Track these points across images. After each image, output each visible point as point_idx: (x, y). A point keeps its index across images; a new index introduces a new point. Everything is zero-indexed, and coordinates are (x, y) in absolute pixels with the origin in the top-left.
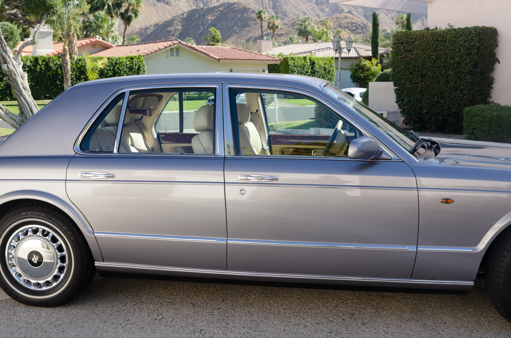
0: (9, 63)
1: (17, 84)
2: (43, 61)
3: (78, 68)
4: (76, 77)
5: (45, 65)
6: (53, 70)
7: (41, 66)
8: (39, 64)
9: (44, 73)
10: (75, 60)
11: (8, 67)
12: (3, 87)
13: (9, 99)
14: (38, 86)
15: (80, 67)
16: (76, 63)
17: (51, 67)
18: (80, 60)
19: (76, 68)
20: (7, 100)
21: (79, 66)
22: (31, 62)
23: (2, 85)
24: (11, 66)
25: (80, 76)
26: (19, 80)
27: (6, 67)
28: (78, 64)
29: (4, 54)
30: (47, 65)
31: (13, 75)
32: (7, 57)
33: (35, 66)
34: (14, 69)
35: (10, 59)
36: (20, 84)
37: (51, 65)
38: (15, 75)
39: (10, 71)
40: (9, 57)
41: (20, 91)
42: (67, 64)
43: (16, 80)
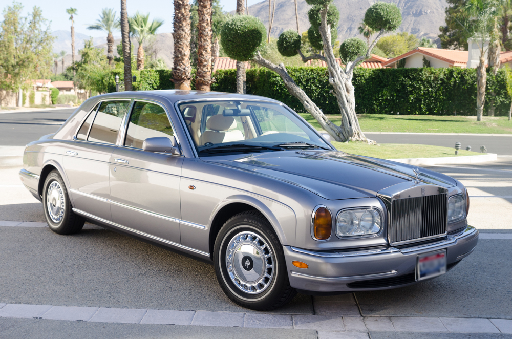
0: (336, 77)
1: (342, 97)
2: (458, 74)
3: (498, 82)
4: (495, 92)
5: (460, 78)
6: (469, 84)
7: (455, 78)
8: (453, 76)
9: (459, 86)
10: (496, 72)
11: (334, 81)
12: (412, 100)
14: (450, 100)
15: (501, 81)
16: (496, 76)
17: (467, 81)
18: (501, 73)
19: (495, 81)
20: (416, 114)
21: (499, 79)
22: (445, 75)
23: (412, 99)
24: (337, 80)
25: (499, 91)
26: (344, 93)
27: (332, 81)
28: (499, 77)
29: (332, 68)
30: (462, 78)
31: (339, 89)
32: (334, 72)
33: (449, 79)
34: (339, 83)
35: (337, 74)
36: (344, 97)
37: (467, 78)
38: (340, 88)
39: (336, 84)
40: (336, 72)
41: (343, 103)
42: (481, 77)
43: (340, 93)
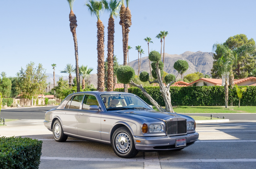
0: (163, 89)
1: (165, 97)
2: (217, 88)
3: (233, 91)
4: (232, 96)
6: (222, 92)
7: (216, 90)
8: (215, 90)
9: (217, 93)
10: (233, 88)
11: (162, 91)
12: (198, 100)
13: (200, 105)
14: (214, 99)
15: (235, 91)
16: (233, 89)
17: (220, 91)
18: (235, 88)
19: (232, 91)
20: (200, 106)
22: (211, 89)
24: (163, 91)
25: (234, 95)
26: (166, 96)
28: (234, 89)
29: (161, 86)
30: (219, 90)
32: (162, 87)
33: (213, 91)
34: (164, 92)
36: (166, 97)
37: (221, 90)
38: (164, 94)
40: (163, 87)
41: (166, 100)
42: (226, 90)
43: (165, 96)
